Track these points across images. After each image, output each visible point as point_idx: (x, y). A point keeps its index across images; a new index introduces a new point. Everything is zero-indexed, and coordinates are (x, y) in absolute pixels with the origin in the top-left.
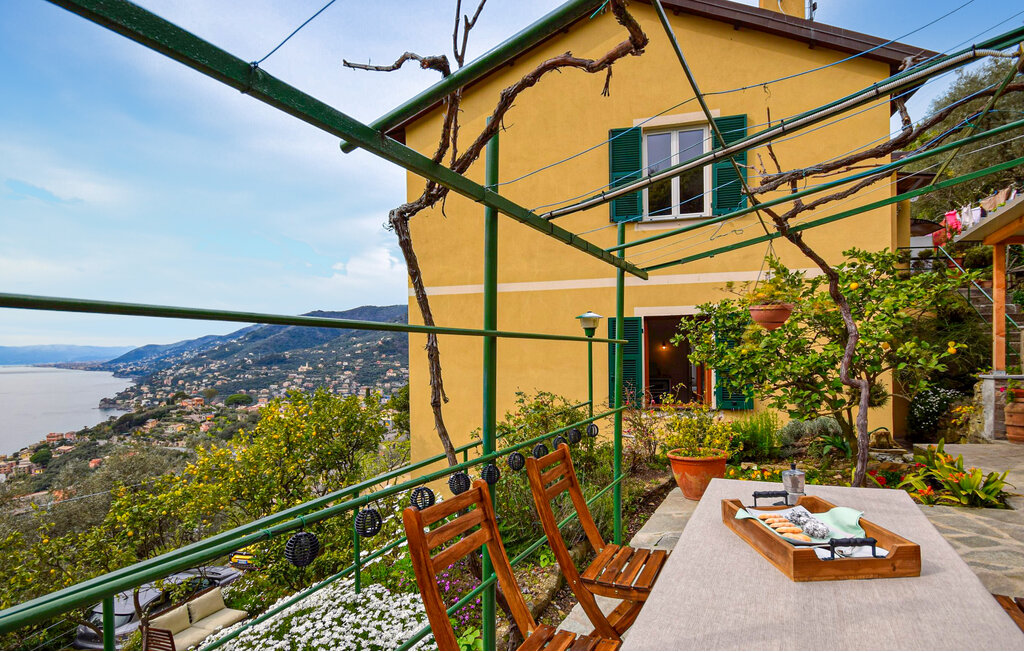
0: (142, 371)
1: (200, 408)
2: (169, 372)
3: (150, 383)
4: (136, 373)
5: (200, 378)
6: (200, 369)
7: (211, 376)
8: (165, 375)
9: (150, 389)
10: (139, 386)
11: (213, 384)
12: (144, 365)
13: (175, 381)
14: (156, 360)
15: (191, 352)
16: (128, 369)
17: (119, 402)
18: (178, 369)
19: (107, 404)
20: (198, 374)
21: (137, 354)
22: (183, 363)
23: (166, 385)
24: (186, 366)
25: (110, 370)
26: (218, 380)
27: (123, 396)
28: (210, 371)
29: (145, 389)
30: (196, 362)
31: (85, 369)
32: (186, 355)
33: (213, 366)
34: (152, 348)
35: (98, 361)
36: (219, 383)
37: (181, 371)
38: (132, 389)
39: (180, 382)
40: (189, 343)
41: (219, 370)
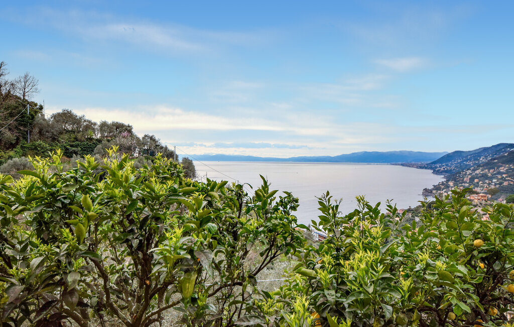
0: (451, 170)
1: (484, 202)
2: (469, 172)
3: (455, 180)
4: (446, 172)
5: (491, 179)
6: (491, 171)
7: (499, 177)
8: (466, 174)
9: (454, 184)
10: (448, 181)
11: (500, 184)
12: (452, 166)
13: (472, 180)
14: (460, 163)
15: (486, 157)
16: (442, 169)
17: (434, 192)
18: (474, 170)
19: (427, 192)
20: (489, 175)
21: (448, 157)
22: (479, 166)
23: (466, 182)
24: (481, 168)
25: (431, 168)
26: (506, 180)
27: (437, 188)
28: (499, 173)
29: (451, 184)
30: (489, 165)
31: (417, 168)
32: (482, 160)
33: (502, 170)
34: (458, 154)
35: (424, 163)
36: (505, 184)
37: (477, 172)
38: (443, 184)
39: (476, 180)
40: (485, 150)
41: (507, 172)
